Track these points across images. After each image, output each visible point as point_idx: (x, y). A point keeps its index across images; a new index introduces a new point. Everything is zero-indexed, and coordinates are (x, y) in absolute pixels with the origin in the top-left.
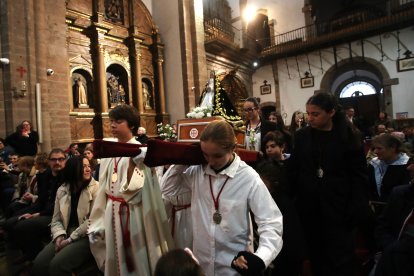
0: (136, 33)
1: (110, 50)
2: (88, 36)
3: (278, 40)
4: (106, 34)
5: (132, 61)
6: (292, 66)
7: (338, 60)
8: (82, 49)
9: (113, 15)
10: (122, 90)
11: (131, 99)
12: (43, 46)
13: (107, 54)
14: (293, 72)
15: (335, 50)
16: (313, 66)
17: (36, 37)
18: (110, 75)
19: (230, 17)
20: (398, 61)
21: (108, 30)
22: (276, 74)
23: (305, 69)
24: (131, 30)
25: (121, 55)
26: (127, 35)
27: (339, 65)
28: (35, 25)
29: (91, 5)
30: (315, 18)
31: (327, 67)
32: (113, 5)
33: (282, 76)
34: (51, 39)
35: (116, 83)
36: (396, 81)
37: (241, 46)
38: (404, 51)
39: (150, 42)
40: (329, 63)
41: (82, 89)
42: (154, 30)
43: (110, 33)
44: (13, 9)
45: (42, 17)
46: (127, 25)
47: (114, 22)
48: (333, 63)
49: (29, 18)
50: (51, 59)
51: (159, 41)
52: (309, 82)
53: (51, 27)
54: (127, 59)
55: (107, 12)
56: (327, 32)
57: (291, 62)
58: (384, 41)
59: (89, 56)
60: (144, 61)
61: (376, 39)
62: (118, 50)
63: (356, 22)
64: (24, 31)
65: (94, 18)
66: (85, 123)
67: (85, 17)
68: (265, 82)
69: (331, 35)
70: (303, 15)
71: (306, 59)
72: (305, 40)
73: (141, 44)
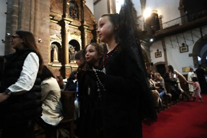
0: (85, 23)
1: (71, 32)
2: (60, 25)
3: (164, 26)
4: (69, 24)
5: (83, 39)
6: (174, 41)
7: (204, 35)
8: (57, 32)
9: (73, 15)
12: (38, 27)
14: (175, 44)
15: (201, 30)
16: (188, 40)
17: (35, 23)
18: (71, 46)
19: (136, 15)
21: (71, 22)
22: (164, 45)
23: (182, 41)
24: (82, 22)
25: (77, 35)
26: (80, 25)
27: (204, 38)
28: (35, 17)
29: (62, 10)
30: (186, 12)
31: (196, 40)
32: (74, 10)
33: (168, 46)
34: (42, 24)
35: (74, 50)
37: (143, 30)
39: (92, 28)
40: (198, 37)
41: (56, 53)
42: (94, 22)
44: (25, 9)
45: (38, 13)
46: (80, 20)
47: (74, 18)
48: (200, 37)
49: (32, 13)
50: (41, 34)
52: (185, 49)
53: (42, 18)
54: (80, 37)
55: (70, 13)
57: (173, 38)
59: (60, 35)
60: (89, 39)
62: (75, 32)
64: (29, 19)
65: (64, 16)
66: (56, 70)
67: (59, 16)
68: (158, 50)
69: (198, 21)
70: (179, 11)
71: (182, 36)
72: (181, 24)
73: (87, 29)
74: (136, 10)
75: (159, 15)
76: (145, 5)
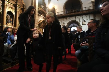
0: (18, 4)
1: (9, 7)
3: (57, 14)
5: (16, 12)
7: (70, 20)
10: (11, 19)
11: (14, 23)
13: (7, 8)
15: (70, 18)
16: (65, 21)
18: (8, 14)
19: (45, 6)
20: (82, 22)
23: (63, 22)
24: (16, 2)
25: (12, 9)
26: (15, 4)
27: (71, 22)
31: (68, 22)
35: (10, 17)
36: (82, 27)
38: (83, 20)
39: (22, 7)
42: (24, 5)
43: (9, 2)
51: (25, 8)
54: (14, 11)
56: (68, 13)
58: (80, 17)
59: (1, 7)
60: (19, 12)
61: (78, 17)
62: (11, 7)
63: (74, 12)
69: (69, 14)
70: (63, 9)
71: (63, 19)
72: (63, 14)
73: (19, 7)
74: (46, 4)
75: (55, 9)
76: (50, 2)
